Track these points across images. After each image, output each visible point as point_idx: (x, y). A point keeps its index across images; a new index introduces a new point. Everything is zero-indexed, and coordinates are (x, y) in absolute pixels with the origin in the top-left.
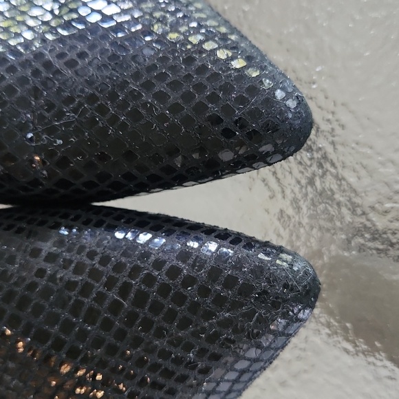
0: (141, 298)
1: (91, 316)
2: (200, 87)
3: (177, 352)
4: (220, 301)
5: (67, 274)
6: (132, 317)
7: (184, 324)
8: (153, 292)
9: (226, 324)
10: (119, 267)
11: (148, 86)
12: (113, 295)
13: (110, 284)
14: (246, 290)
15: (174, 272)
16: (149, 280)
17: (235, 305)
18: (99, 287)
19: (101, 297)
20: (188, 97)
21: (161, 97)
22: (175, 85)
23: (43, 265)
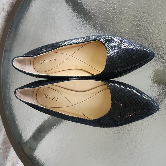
0: (136, 102)
1: (129, 102)
2: (139, 53)
3: (138, 110)
4: (145, 106)
5: (128, 95)
6: (134, 104)
7: (140, 107)
8: (138, 102)
9: (145, 109)
10: (135, 97)
11: (132, 55)
12: (133, 100)
13: (133, 99)
14: (149, 106)
15: (141, 100)
16: (138, 100)
17: (147, 107)
18: (131, 98)
19: (131, 100)
20: (137, 55)
21: (134, 56)
22: (135, 54)
23: (125, 93)
